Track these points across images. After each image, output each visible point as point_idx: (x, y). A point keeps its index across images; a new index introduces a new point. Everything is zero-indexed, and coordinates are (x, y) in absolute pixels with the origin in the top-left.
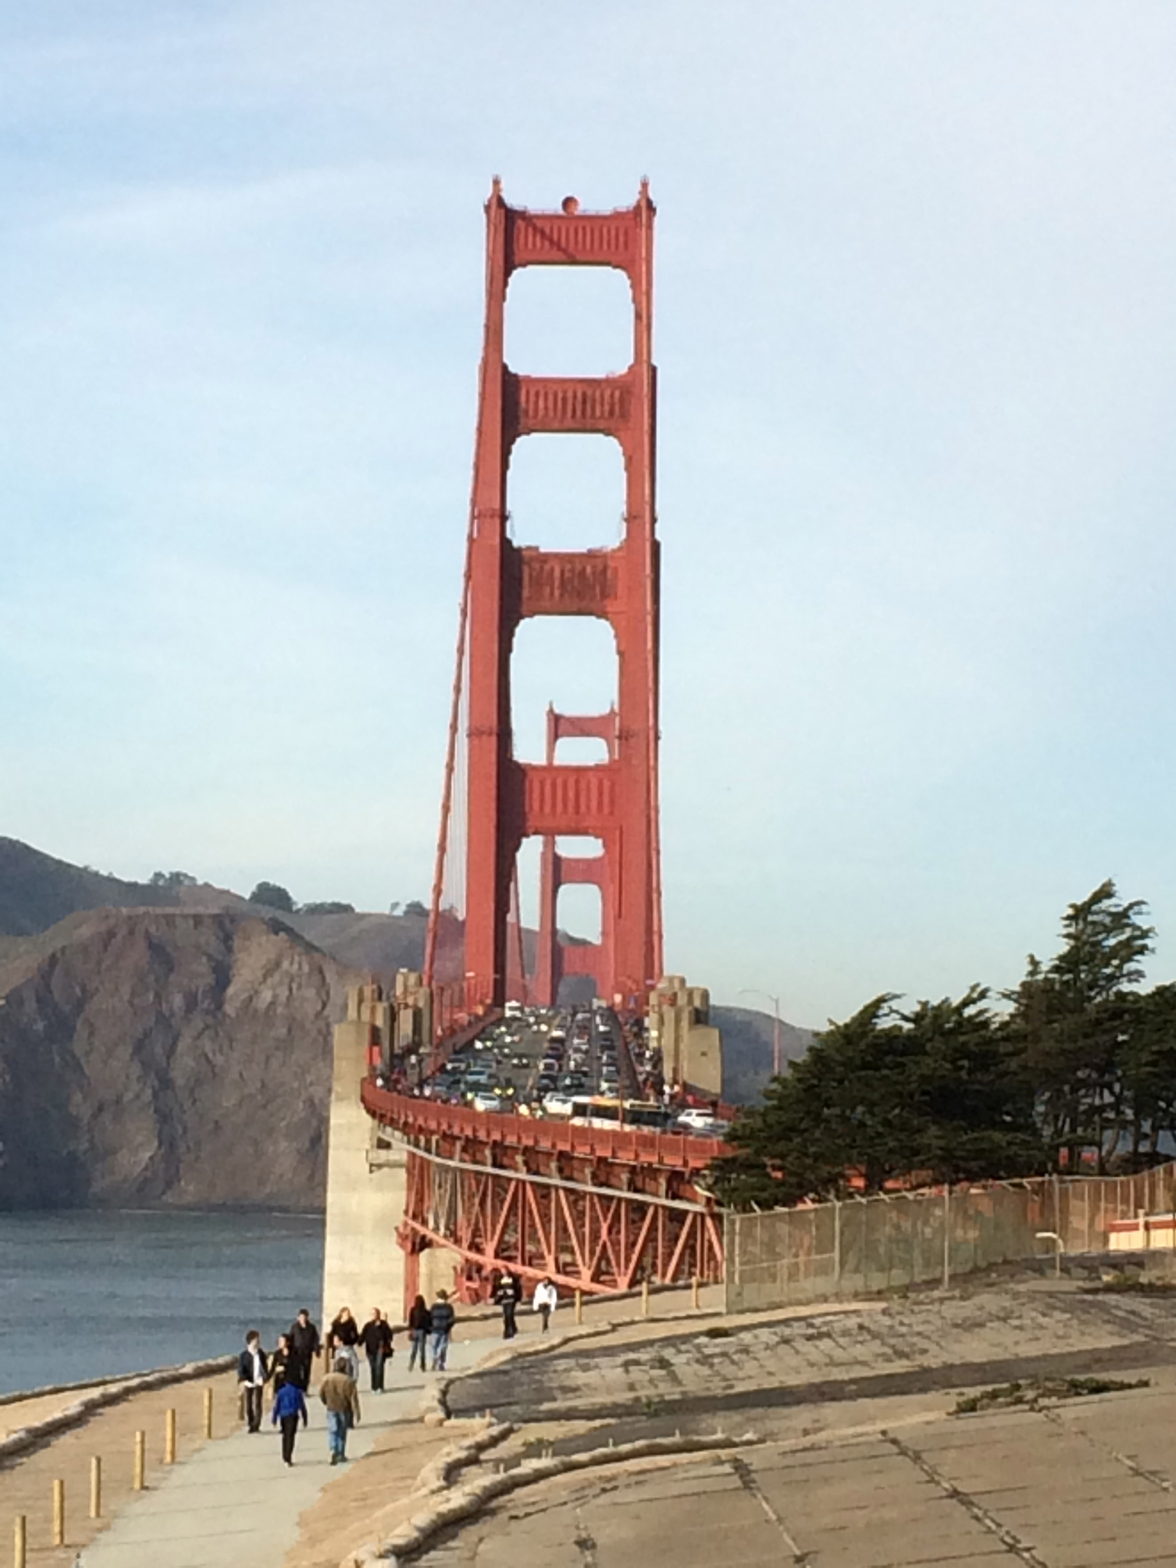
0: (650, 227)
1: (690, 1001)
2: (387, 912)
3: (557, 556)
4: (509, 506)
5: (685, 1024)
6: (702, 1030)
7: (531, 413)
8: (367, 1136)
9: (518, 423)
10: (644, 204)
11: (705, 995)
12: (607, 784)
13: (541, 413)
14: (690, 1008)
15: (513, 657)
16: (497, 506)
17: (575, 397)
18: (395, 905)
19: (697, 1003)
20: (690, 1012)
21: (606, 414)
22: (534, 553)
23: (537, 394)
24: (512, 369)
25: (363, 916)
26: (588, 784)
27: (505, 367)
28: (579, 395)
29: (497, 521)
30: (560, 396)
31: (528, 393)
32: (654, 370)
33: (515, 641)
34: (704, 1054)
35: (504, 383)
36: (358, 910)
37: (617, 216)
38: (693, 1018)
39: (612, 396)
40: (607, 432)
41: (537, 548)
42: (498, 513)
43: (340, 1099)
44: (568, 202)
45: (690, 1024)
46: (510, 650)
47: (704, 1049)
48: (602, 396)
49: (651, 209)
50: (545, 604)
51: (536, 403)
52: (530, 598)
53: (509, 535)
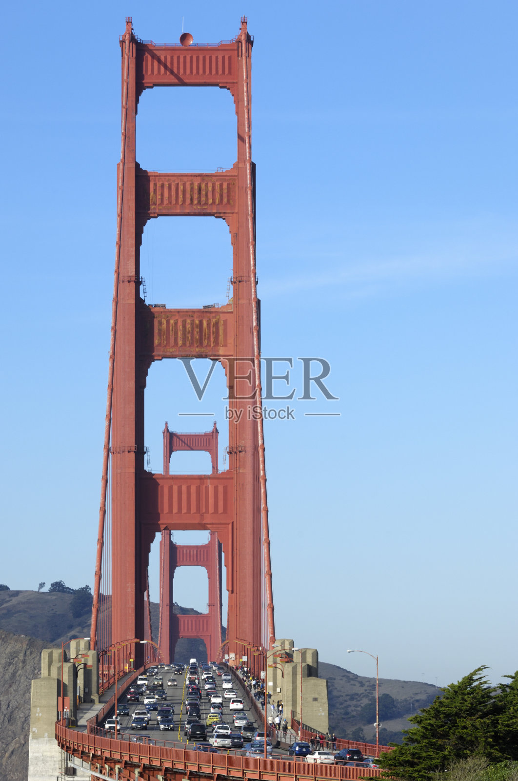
0: (248, 56)
1: (304, 659)
2: (37, 590)
3: (179, 312)
4: (142, 274)
5: (299, 677)
6: (313, 680)
7: (158, 202)
8: (58, 766)
9: (149, 209)
10: (243, 38)
11: (316, 654)
12: (221, 489)
13: (166, 202)
14: (304, 664)
15: (147, 391)
16: (133, 273)
17: (192, 189)
18: (42, 585)
19: (309, 661)
20: (303, 668)
21: (217, 201)
22: (162, 310)
23: (163, 186)
24: (143, 167)
25: (17, 593)
26: (207, 488)
27: (137, 165)
28: (196, 187)
29: (133, 285)
30: (181, 188)
31: (155, 185)
32: (253, 166)
33: (149, 379)
34: (315, 699)
35: (137, 176)
36: (12, 589)
37: (222, 48)
38: (306, 672)
39: (221, 185)
40: (218, 216)
41: (164, 306)
42: (134, 279)
43: (36, 738)
44: (184, 37)
45: (303, 676)
46: (144, 386)
47: (316, 696)
48: (214, 187)
49: (250, 41)
50: (171, 350)
51: (162, 195)
52: (159, 345)
53: (142, 296)
